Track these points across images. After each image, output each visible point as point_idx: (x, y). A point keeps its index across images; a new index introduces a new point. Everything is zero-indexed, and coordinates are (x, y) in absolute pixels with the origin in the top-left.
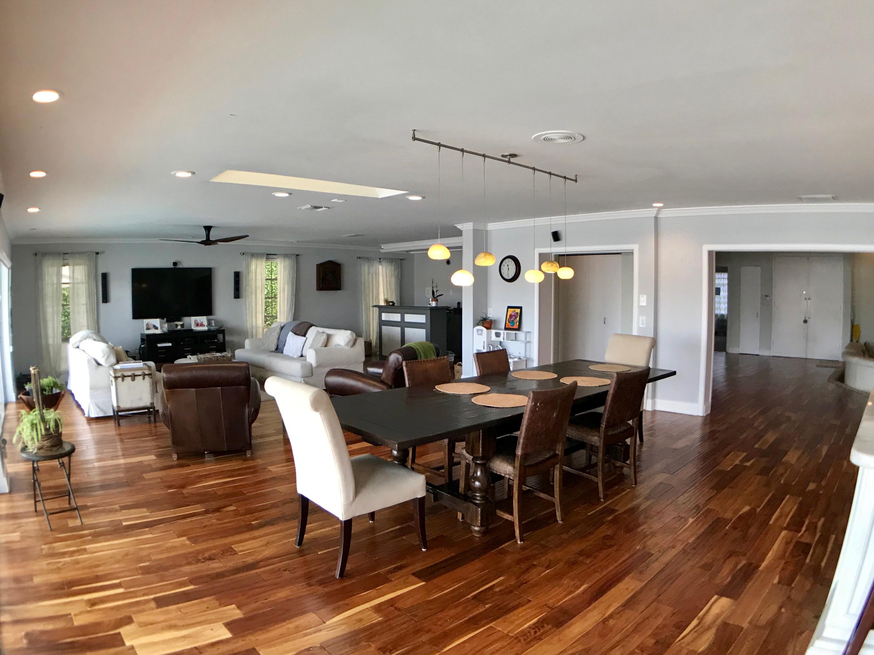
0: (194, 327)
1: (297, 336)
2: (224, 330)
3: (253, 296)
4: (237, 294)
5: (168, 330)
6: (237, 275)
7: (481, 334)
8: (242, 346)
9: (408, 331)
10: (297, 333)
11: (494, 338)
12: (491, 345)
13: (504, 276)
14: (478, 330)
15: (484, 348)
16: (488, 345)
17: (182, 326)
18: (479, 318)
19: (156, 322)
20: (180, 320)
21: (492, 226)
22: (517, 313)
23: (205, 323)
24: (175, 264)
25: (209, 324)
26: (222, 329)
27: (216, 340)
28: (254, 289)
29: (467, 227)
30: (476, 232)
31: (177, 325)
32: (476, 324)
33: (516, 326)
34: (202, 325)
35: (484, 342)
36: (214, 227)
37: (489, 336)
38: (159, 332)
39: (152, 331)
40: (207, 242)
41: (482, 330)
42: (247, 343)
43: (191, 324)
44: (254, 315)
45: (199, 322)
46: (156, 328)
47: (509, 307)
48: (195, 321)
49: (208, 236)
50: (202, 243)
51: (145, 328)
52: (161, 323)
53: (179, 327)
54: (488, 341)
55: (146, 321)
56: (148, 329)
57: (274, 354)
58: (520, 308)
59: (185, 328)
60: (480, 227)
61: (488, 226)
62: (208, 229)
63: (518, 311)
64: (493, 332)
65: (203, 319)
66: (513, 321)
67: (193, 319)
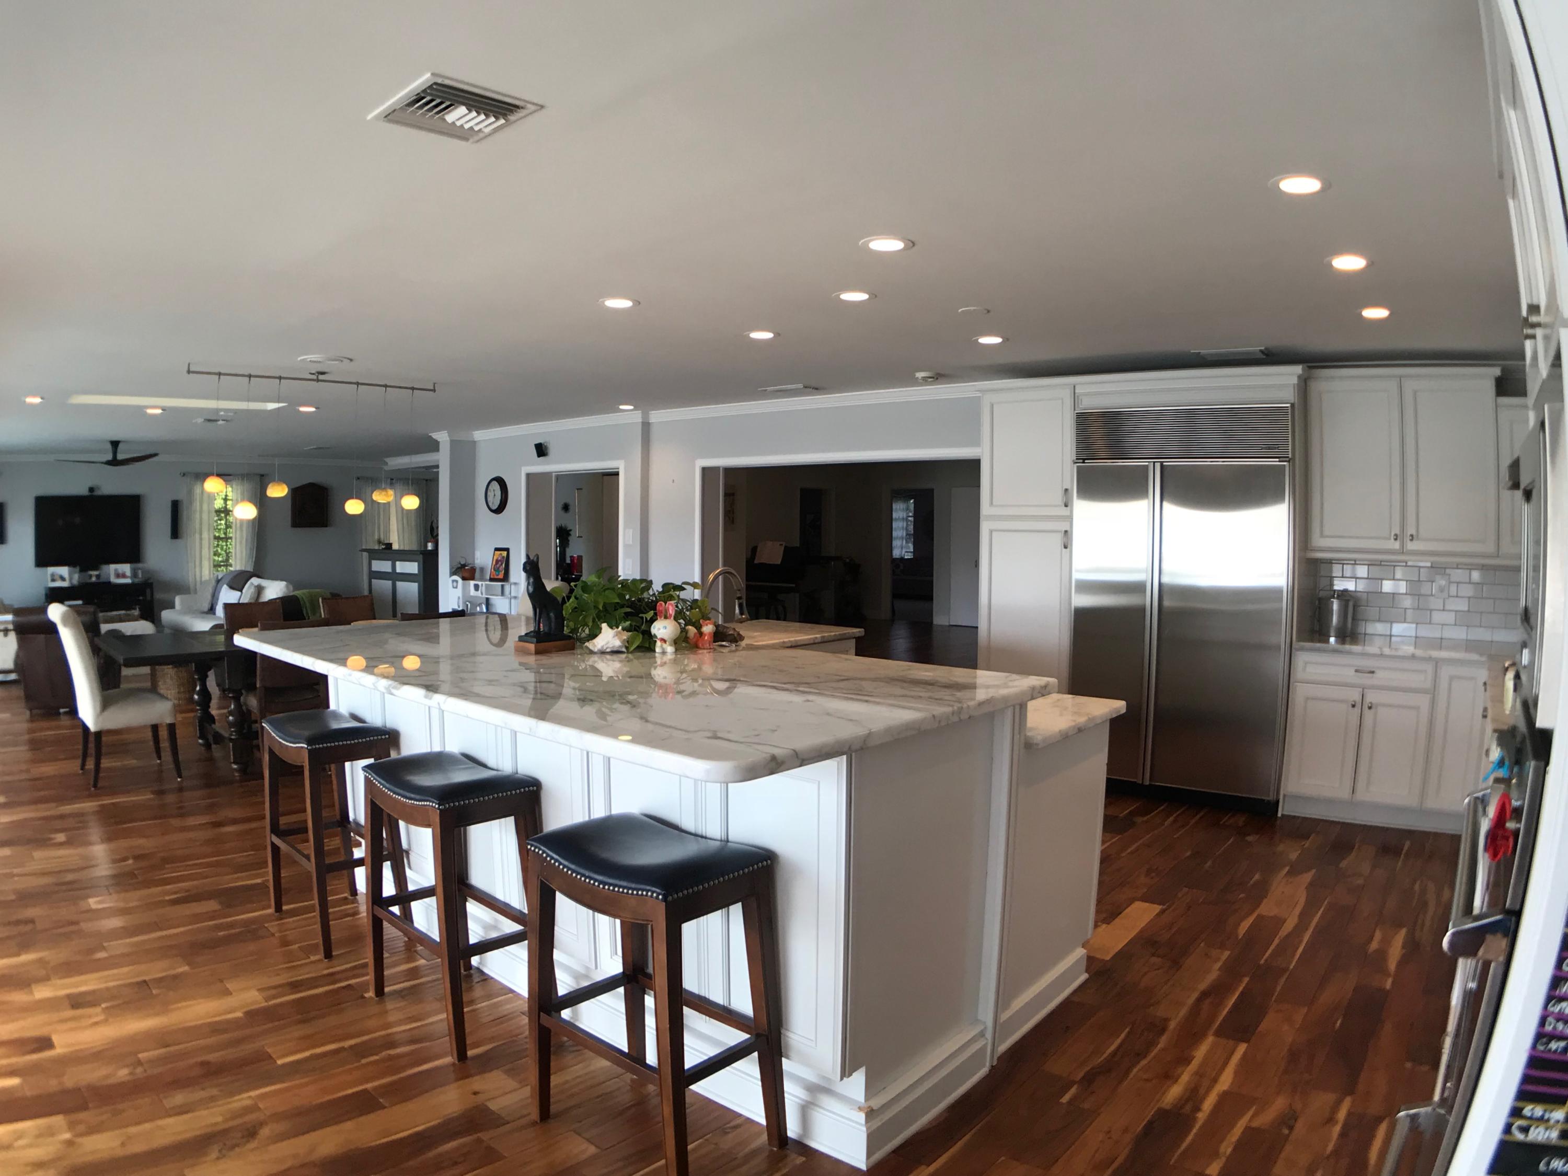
0: (114, 580)
1: (232, 591)
2: (152, 584)
3: (197, 536)
4: (176, 533)
5: (79, 582)
6: (176, 507)
7: (456, 587)
8: (171, 606)
9: (400, 585)
10: (234, 586)
11: (473, 592)
12: (470, 602)
13: (490, 504)
14: (453, 581)
15: (459, 607)
16: (464, 603)
17: (98, 576)
18: (457, 565)
19: (64, 571)
20: (96, 568)
21: (479, 435)
22: (503, 557)
23: (128, 573)
24: (91, 490)
25: (135, 575)
26: (150, 581)
27: (141, 598)
28: (197, 526)
29: (442, 437)
30: (454, 444)
31: (91, 576)
32: (453, 573)
33: (501, 576)
34: (124, 576)
35: (459, 598)
36: (124, 442)
37: (465, 589)
38: (65, 584)
39: (59, 584)
40: (114, 462)
41: (457, 581)
42: (178, 600)
43: (109, 575)
44: (197, 563)
45: (120, 572)
46: (63, 579)
47: (497, 549)
48: (116, 570)
49: (115, 453)
50: (109, 463)
51: (49, 579)
52: (70, 574)
53: (94, 579)
54: (463, 596)
55: (51, 570)
56: (53, 580)
57: (205, 615)
58: (507, 550)
59: (101, 580)
60: (462, 436)
61: (475, 436)
62: (115, 444)
63: (505, 554)
64: (472, 583)
65: (126, 568)
66: (498, 568)
67: (113, 567)
